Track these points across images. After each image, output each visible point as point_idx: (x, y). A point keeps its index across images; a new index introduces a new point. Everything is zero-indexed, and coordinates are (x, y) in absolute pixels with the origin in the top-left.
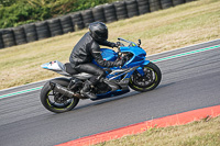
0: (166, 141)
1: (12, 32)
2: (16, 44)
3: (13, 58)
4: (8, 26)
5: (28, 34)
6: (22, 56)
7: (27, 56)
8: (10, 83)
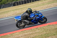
0: (52, 28)
1: (17, 2)
2: (18, 5)
3: (18, 8)
4: (16, 1)
5: (21, 3)
6: (19, 8)
7: (21, 8)
8: (16, 14)
